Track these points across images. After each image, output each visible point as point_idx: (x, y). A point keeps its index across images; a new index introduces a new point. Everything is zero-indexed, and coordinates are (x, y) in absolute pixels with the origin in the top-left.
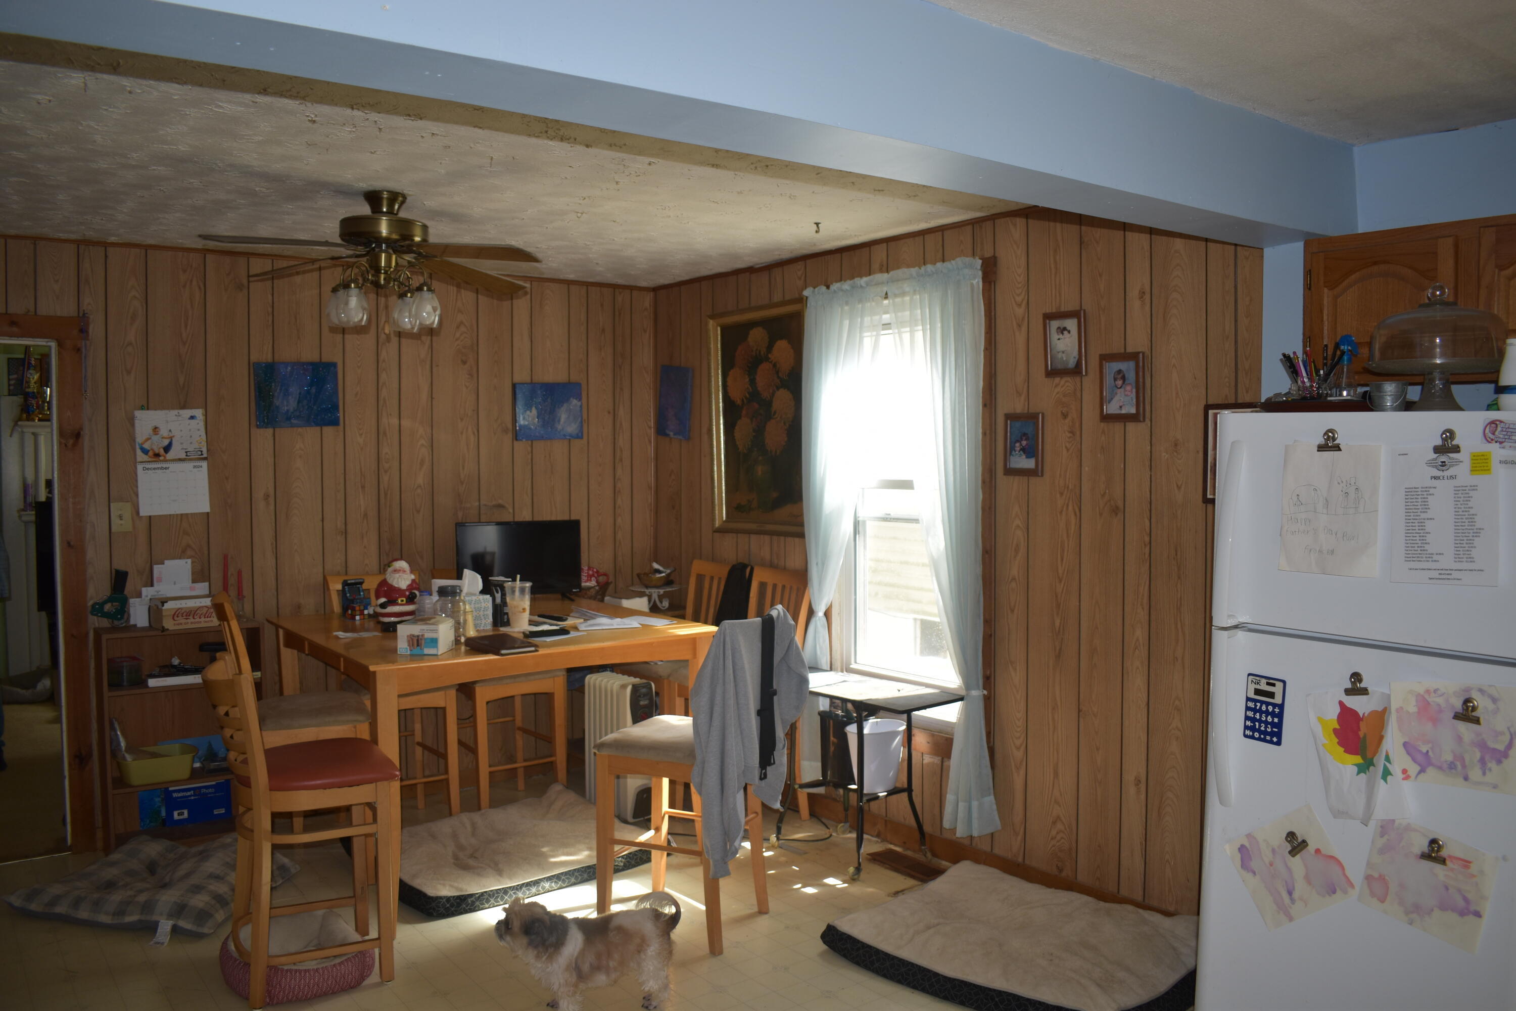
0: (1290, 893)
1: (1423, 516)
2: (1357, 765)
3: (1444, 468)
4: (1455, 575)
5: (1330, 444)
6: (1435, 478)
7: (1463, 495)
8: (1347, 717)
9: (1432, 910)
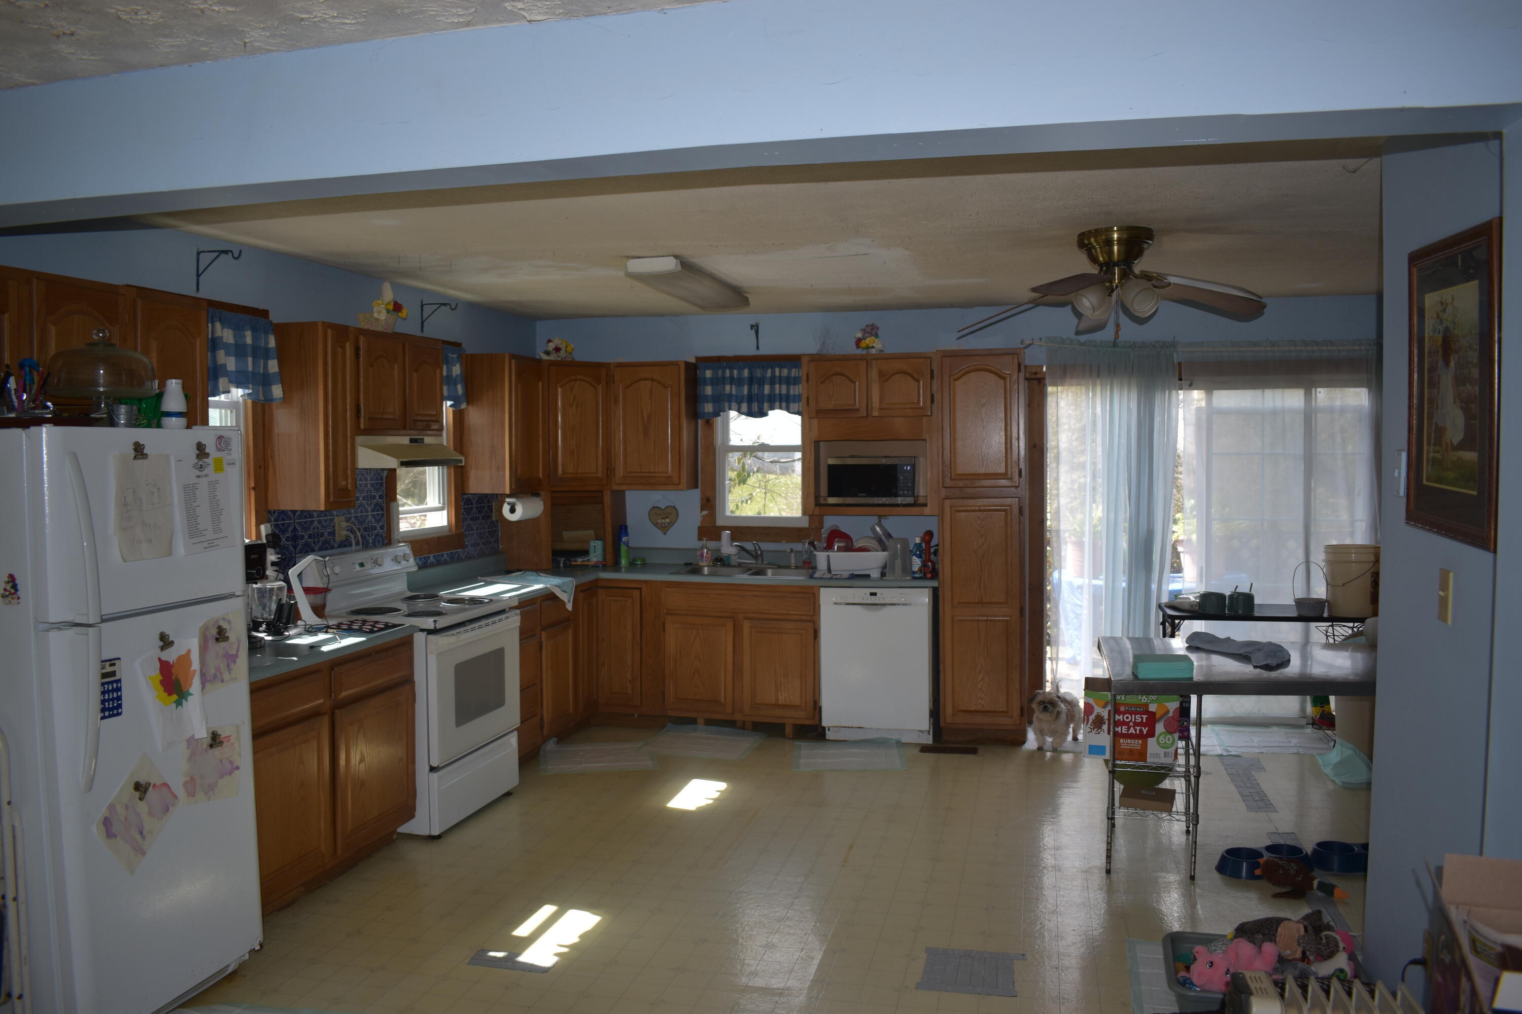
0: (141, 833)
1: (195, 504)
2: (175, 702)
3: (202, 469)
4: (216, 542)
5: (139, 450)
6: (198, 476)
7: (213, 485)
8: (165, 667)
9: (217, 782)
